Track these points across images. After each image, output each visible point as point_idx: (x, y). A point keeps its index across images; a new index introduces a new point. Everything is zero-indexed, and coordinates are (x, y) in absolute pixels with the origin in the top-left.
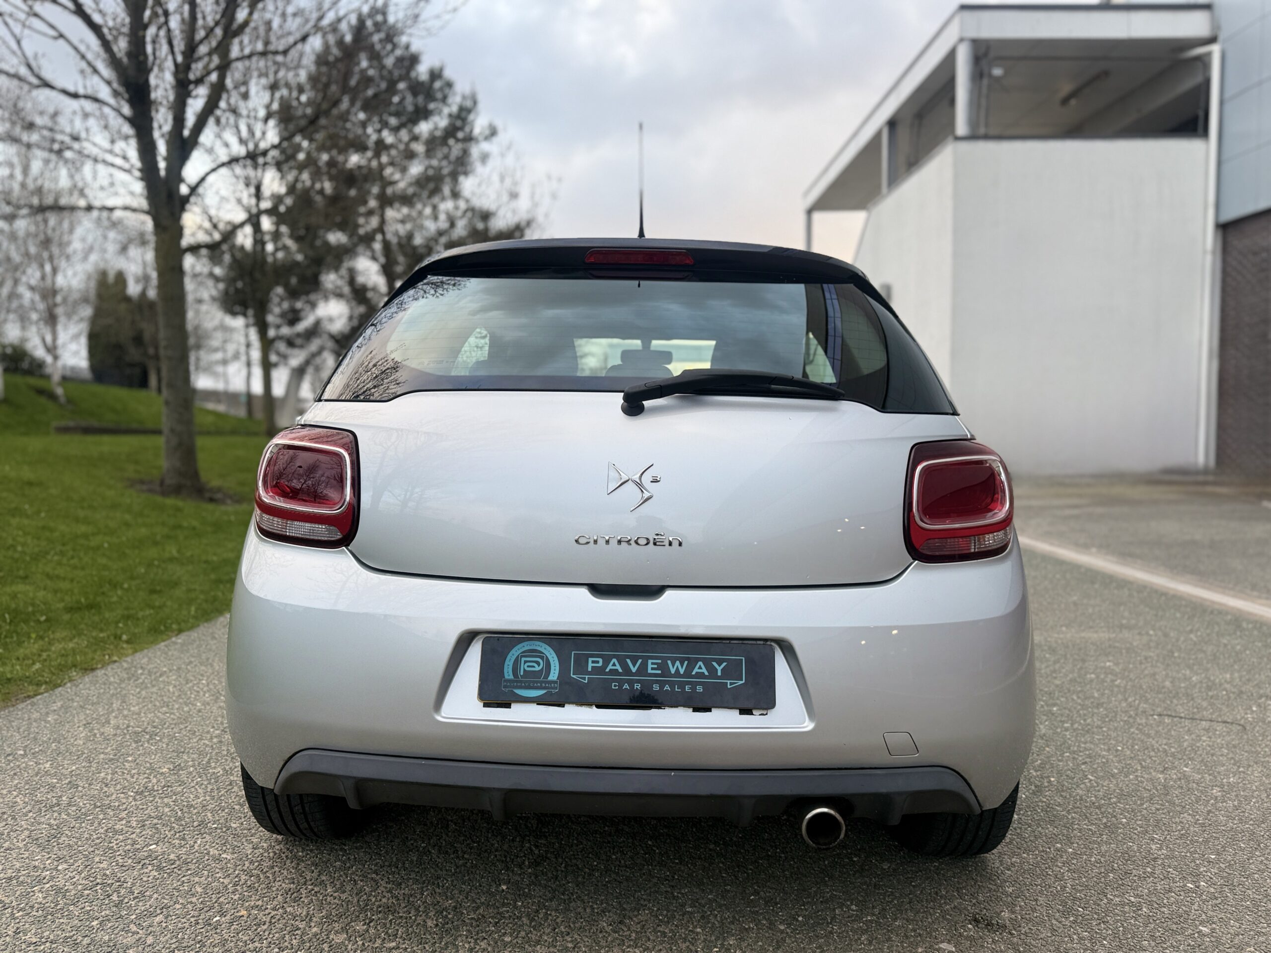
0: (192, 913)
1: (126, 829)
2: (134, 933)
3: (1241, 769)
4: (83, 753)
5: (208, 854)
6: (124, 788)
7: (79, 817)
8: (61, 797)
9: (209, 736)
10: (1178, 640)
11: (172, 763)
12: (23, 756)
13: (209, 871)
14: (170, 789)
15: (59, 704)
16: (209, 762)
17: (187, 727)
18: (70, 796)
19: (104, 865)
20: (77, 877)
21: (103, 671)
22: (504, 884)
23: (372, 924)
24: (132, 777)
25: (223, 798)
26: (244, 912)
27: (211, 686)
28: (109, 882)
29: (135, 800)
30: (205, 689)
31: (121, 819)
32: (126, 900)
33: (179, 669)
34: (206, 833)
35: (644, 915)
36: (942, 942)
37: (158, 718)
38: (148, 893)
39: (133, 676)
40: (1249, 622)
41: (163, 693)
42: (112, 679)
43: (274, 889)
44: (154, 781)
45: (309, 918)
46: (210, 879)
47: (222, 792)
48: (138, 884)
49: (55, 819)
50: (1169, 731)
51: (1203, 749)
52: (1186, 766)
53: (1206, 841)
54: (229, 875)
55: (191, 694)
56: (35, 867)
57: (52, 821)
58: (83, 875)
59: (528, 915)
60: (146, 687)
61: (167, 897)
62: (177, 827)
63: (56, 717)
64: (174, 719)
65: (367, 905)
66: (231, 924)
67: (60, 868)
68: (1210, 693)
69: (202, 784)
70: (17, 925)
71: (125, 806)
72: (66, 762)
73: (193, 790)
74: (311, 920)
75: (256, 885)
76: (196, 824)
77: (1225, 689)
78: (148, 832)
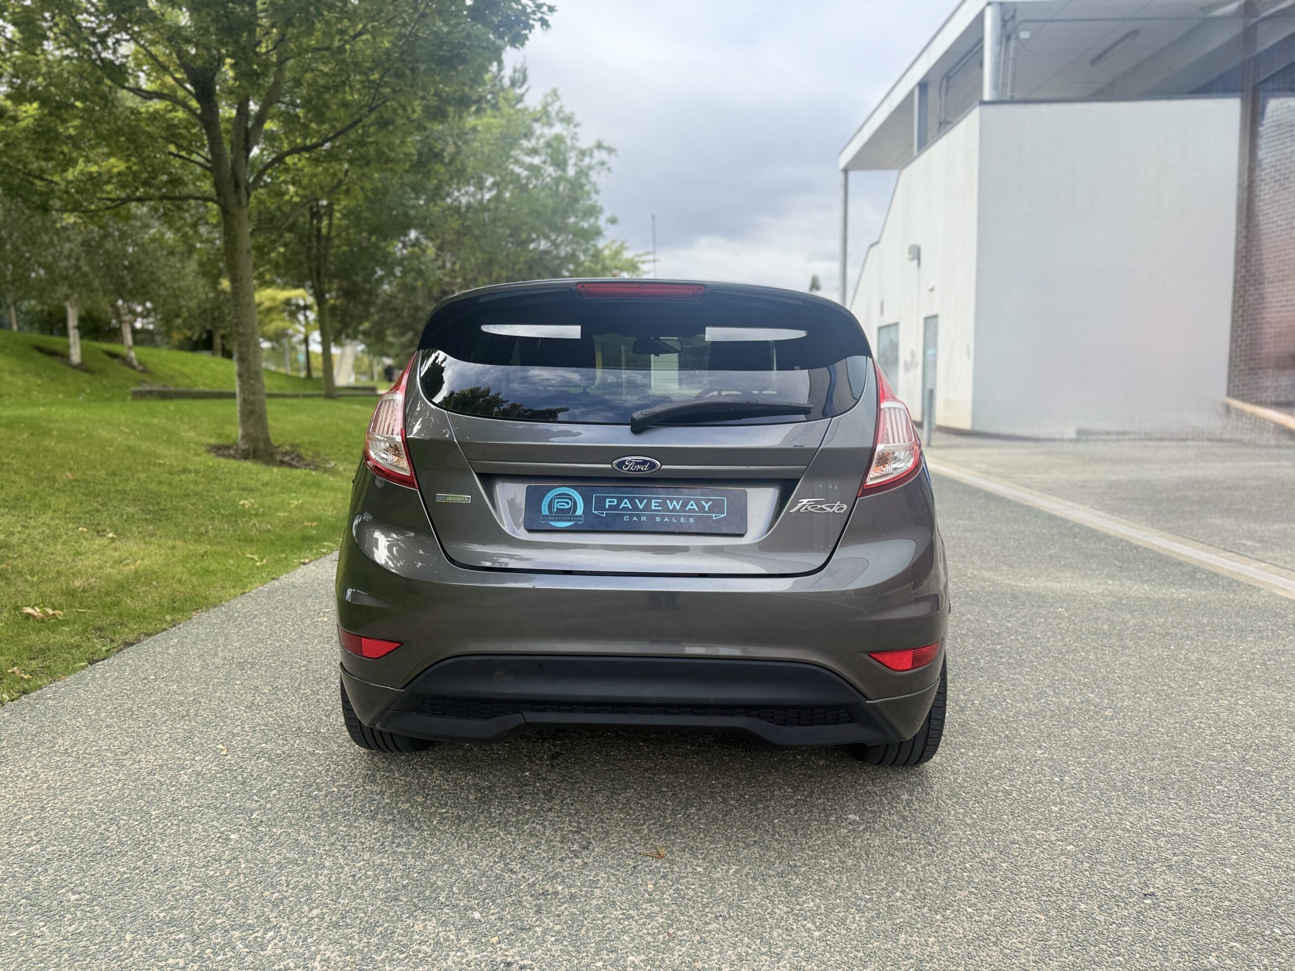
0: (297, 789)
1: (241, 733)
3: (1138, 695)
6: (236, 704)
7: (205, 724)
8: (189, 710)
11: (270, 685)
13: (307, 762)
14: (271, 705)
17: (279, 658)
18: (196, 709)
22: (528, 771)
23: (428, 797)
24: (241, 696)
28: (234, 768)
29: (246, 712)
31: (238, 726)
32: (249, 780)
34: (302, 736)
35: (630, 793)
36: (851, 814)
37: (256, 651)
38: (263, 776)
39: (231, 618)
41: (257, 632)
42: (215, 620)
43: (356, 774)
44: (259, 699)
46: (308, 767)
48: (255, 770)
50: (1090, 665)
51: (1113, 679)
54: (322, 765)
57: (185, 727)
60: (243, 628)
61: (278, 779)
62: (280, 731)
63: (175, 650)
64: (268, 653)
65: (424, 785)
69: (296, 701)
71: (238, 717)
72: (188, 685)
73: (289, 705)
74: (384, 794)
75: (343, 771)
77: (1154, 632)
78: (258, 735)
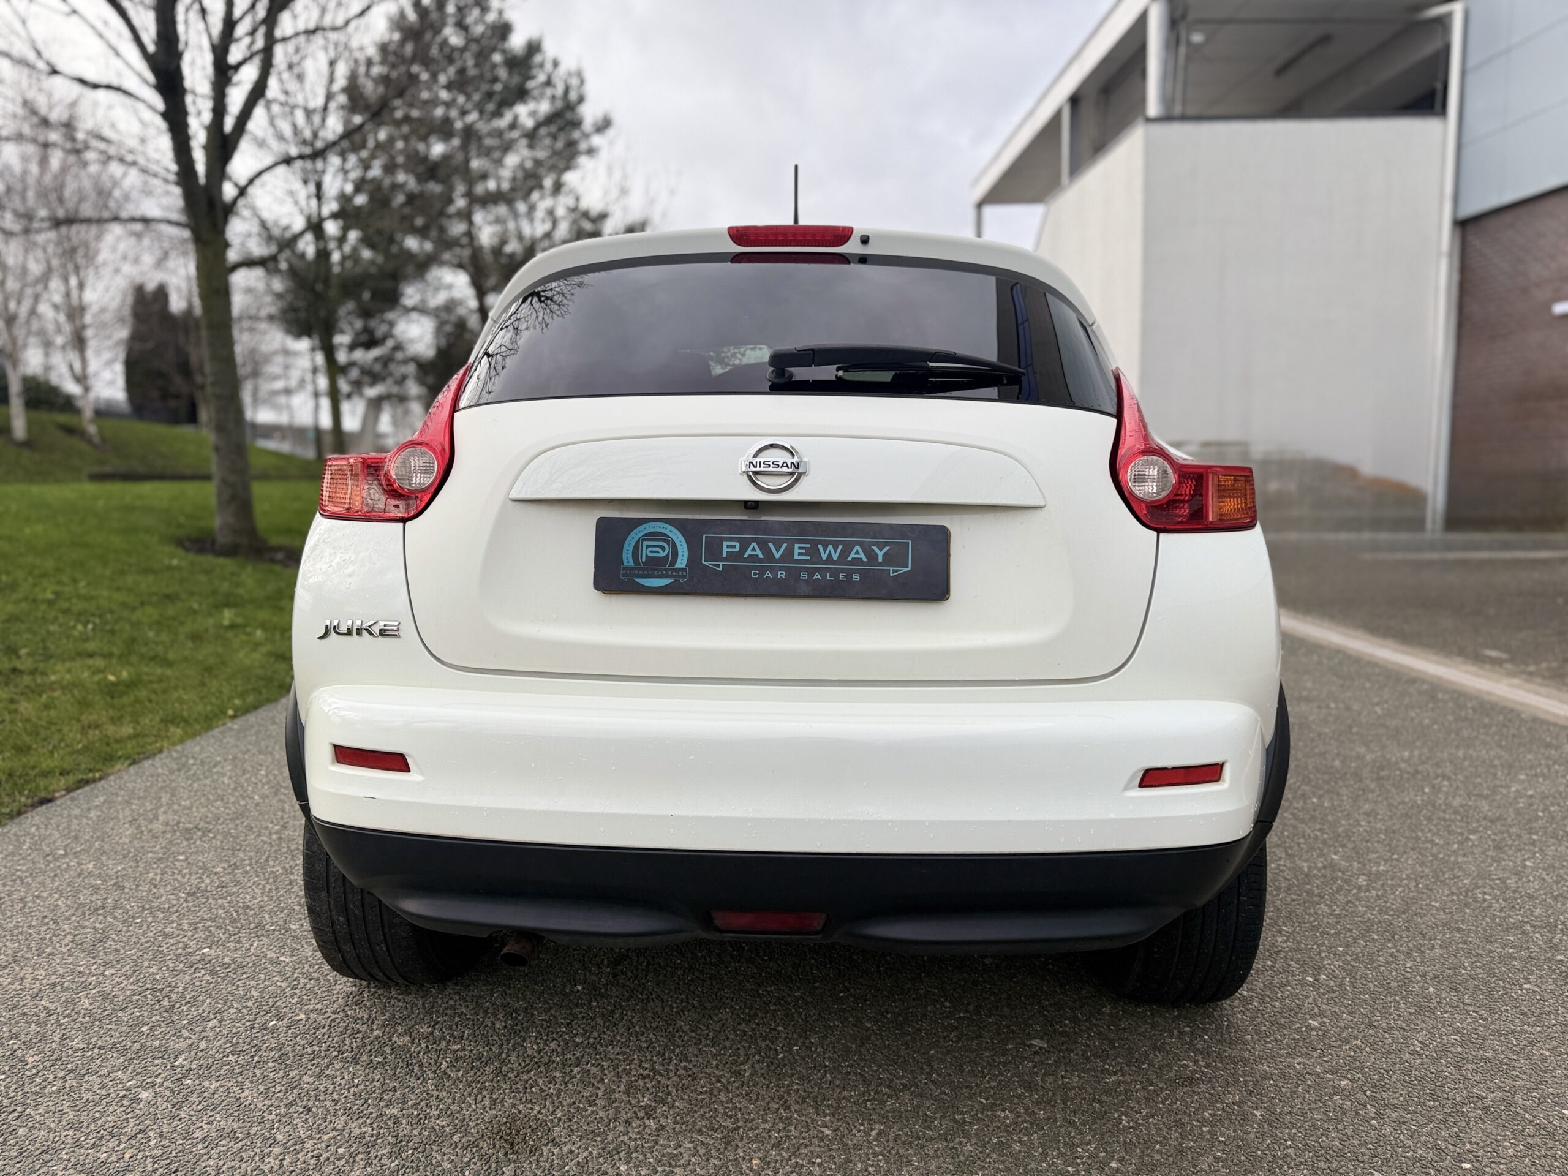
0: (247, 1017)
1: (177, 932)
2: (185, 1039)
3: (1396, 856)
4: (129, 852)
5: (265, 956)
6: (175, 889)
7: (126, 920)
8: (105, 899)
9: (267, 832)
10: (1359, 714)
11: (226, 861)
12: (65, 855)
13: (266, 975)
14: (224, 890)
15: (102, 799)
16: (267, 860)
17: (243, 823)
18: (116, 898)
19: (154, 969)
20: (125, 982)
21: (150, 762)
22: (580, 984)
23: (437, 1027)
24: (184, 877)
25: (281, 898)
26: (302, 1016)
27: (271, 777)
28: (159, 987)
29: (186, 901)
30: (264, 780)
31: (173, 922)
32: (178, 1005)
33: (235, 758)
34: (263, 935)
35: (725, 1014)
36: (1035, 1038)
37: (212, 813)
38: (200, 998)
39: (183, 767)
40: (1446, 691)
41: (217, 786)
42: (160, 771)
43: (335, 992)
44: (208, 881)
45: (371, 1021)
46: (266, 983)
47: (281, 893)
48: (190, 989)
49: (100, 923)
50: (1326, 815)
51: (1359, 835)
52: (1335, 854)
53: (1338, 934)
54: (287, 979)
55: (248, 785)
56: (80, 972)
57: (97, 925)
58: (131, 981)
59: (603, 1015)
60: (199, 779)
61: (221, 1002)
62: (232, 929)
63: (99, 813)
64: (228, 814)
65: (433, 1007)
66: (289, 1027)
67: (107, 973)
68: (1382, 774)
69: (259, 884)
70: (63, 1032)
71: (175, 908)
72: (110, 862)
73: (249, 890)
74: (373, 1023)
75: (316, 988)
76: (252, 926)
77: (1400, 769)
78: (201, 935)
